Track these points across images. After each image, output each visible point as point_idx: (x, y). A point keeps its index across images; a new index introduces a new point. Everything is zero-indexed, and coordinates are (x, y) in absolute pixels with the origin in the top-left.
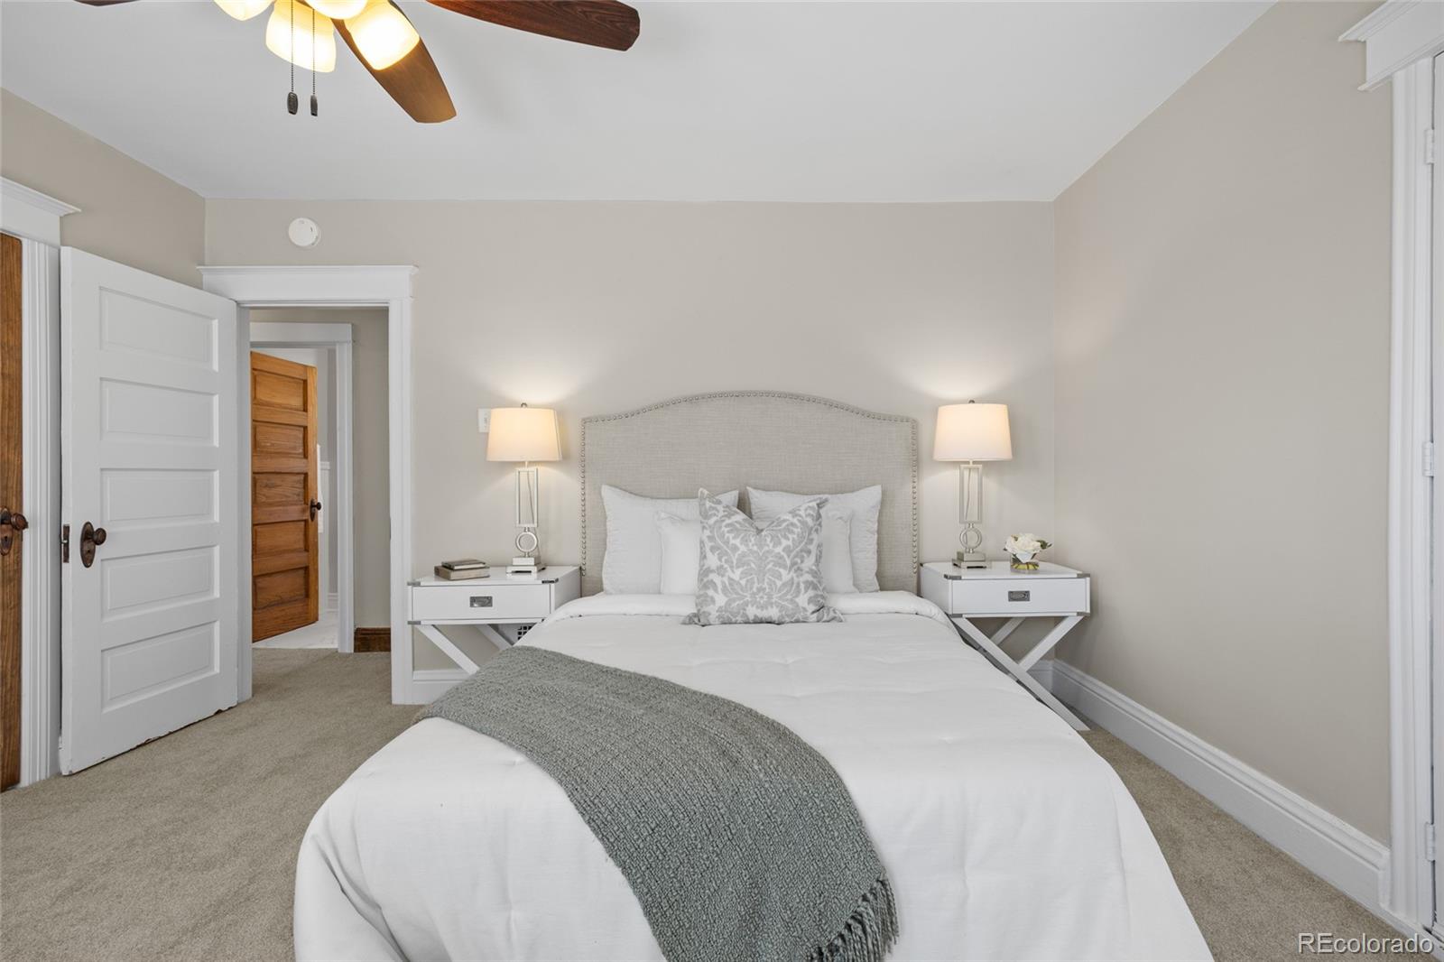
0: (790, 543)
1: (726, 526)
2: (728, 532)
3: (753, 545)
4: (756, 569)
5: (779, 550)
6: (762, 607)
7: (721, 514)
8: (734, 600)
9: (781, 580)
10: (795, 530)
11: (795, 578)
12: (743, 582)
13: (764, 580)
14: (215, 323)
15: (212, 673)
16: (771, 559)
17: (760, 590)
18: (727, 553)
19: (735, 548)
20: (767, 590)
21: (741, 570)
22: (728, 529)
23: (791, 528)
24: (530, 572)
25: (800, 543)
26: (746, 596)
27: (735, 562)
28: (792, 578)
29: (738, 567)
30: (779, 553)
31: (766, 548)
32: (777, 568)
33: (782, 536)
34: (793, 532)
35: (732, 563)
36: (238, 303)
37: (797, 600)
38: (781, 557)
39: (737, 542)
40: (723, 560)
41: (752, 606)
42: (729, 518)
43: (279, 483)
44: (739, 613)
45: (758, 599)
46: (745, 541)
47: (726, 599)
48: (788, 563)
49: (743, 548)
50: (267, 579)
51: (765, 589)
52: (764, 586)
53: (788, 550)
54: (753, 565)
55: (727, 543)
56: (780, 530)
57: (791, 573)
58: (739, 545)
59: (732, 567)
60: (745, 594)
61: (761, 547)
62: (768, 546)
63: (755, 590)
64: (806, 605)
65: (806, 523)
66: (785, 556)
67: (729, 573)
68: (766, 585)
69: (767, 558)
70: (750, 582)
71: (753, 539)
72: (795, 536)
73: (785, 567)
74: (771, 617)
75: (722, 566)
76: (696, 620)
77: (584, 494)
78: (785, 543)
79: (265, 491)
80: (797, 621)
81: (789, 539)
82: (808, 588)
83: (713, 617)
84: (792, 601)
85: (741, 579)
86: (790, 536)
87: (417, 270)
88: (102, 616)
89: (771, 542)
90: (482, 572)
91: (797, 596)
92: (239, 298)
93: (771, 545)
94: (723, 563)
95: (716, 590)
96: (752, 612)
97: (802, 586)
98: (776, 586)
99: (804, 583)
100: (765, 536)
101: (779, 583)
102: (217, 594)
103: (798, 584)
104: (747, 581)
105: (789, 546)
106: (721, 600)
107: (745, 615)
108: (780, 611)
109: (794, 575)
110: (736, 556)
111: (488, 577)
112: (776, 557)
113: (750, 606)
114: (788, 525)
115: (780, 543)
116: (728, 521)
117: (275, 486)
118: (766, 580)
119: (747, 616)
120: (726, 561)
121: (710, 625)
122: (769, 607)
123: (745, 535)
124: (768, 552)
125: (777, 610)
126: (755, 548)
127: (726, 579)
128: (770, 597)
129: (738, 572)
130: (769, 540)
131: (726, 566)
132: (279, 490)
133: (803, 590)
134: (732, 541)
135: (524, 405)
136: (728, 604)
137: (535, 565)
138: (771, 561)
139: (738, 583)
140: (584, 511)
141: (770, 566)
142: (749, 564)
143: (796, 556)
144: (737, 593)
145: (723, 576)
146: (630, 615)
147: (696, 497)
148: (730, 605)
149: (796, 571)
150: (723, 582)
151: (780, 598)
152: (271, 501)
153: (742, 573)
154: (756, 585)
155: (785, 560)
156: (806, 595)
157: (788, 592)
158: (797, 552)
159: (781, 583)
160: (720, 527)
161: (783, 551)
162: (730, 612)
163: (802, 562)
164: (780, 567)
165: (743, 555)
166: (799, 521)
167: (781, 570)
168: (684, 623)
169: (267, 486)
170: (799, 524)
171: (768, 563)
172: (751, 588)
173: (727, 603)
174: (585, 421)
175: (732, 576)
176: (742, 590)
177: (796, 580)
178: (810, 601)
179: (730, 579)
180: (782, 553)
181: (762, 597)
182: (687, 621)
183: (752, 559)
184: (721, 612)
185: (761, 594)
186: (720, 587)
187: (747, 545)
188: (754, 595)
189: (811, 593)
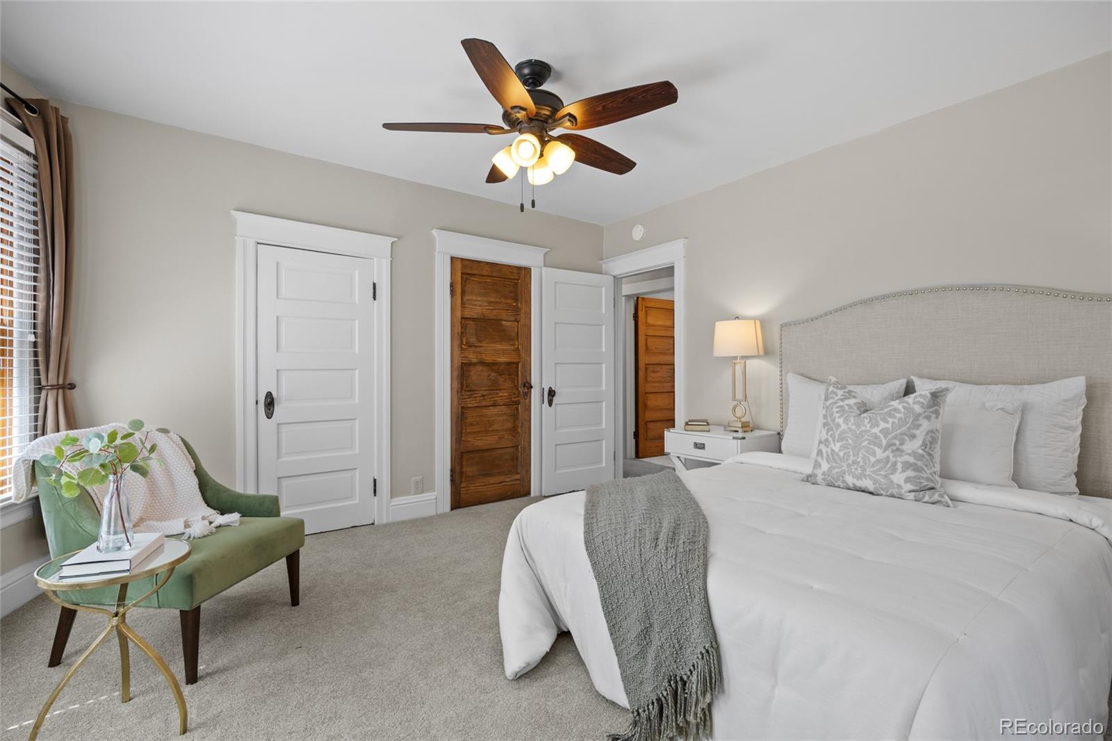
0: (889, 426)
1: (837, 408)
2: (837, 412)
3: (852, 425)
4: (852, 444)
5: (876, 430)
6: (858, 478)
7: (839, 397)
8: (834, 468)
9: (875, 457)
10: (898, 415)
11: (891, 458)
12: (841, 454)
13: (858, 454)
14: (604, 289)
15: (601, 466)
16: (866, 437)
17: (854, 462)
18: (832, 430)
19: (838, 426)
20: (861, 464)
21: (840, 444)
22: (837, 410)
23: (893, 413)
24: (737, 431)
25: (900, 427)
26: (843, 466)
27: (837, 437)
28: (888, 457)
29: (838, 441)
30: (875, 434)
31: (863, 428)
32: (872, 446)
33: (881, 418)
34: (894, 417)
35: (835, 437)
36: (614, 277)
37: (892, 477)
38: (877, 437)
39: (840, 421)
40: (829, 434)
41: (849, 475)
42: (843, 401)
43: (659, 369)
44: (839, 479)
45: (853, 470)
46: (846, 420)
47: (829, 466)
48: (884, 442)
49: (844, 426)
50: (652, 423)
51: (859, 462)
52: (858, 460)
53: (885, 432)
54: (850, 441)
55: (834, 420)
56: (880, 414)
57: (887, 453)
58: (841, 424)
59: (834, 441)
60: (843, 464)
61: (858, 426)
62: (866, 426)
63: (850, 462)
64: (902, 483)
65: (913, 409)
66: (882, 437)
67: (832, 445)
68: (860, 459)
69: (863, 437)
70: (847, 454)
71: (852, 420)
72: (896, 421)
73: (880, 446)
74: (866, 487)
75: (827, 439)
76: (810, 479)
77: (781, 380)
78: (883, 425)
79: (652, 375)
80: (893, 496)
81: (888, 422)
82: (908, 468)
83: (819, 478)
84: (886, 477)
85: (840, 451)
86: (890, 420)
87: (687, 240)
88: (556, 429)
89: (869, 423)
90: (706, 428)
91: (892, 474)
92: (615, 273)
93: (869, 426)
94: (829, 437)
95: (822, 457)
96: (850, 480)
97: (899, 466)
98: (870, 462)
99: (902, 463)
100: (864, 417)
101: (873, 459)
102: (604, 426)
103: (895, 464)
104: (845, 454)
105: (887, 429)
106: (825, 466)
107: (844, 482)
108: (874, 484)
109: (891, 455)
110: (838, 432)
111: (709, 431)
112: (872, 437)
113: (847, 474)
114: (890, 410)
115: (878, 425)
116: (841, 403)
117: (657, 372)
118: (860, 455)
119: (847, 483)
120: (831, 436)
121: (818, 484)
122: (864, 479)
123: (848, 416)
124: (864, 431)
125: (871, 482)
126: (854, 427)
127: (829, 450)
128: (864, 470)
129: (839, 444)
130: (866, 421)
131: (830, 439)
132: (659, 374)
133: (900, 470)
134: (837, 420)
135: (737, 318)
136: (830, 469)
137: (742, 427)
138: (868, 439)
139: (838, 454)
140: (781, 392)
141: (866, 443)
142: (847, 441)
143: (895, 438)
144: (837, 463)
145: (828, 447)
146: (775, 468)
147: (826, 383)
148: (831, 471)
149: (893, 451)
150: (827, 452)
151: (874, 472)
152: (654, 380)
153: (841, 446)
154: (851, 458)
155: (881, 441)
156: (904, 474)
157: (882, 468)
158: (896, 435)
159: (875, 459)
160: (832, 408)
161: (880, 432)
162: (832, 477)
163: (902, 444)
164: (874, 446)
165: (844, 432)
166: (904, 407)
167: (876, 449)
168: (803, 480)
169: (652, 371)
170: (903, 410)
171: (865, 440)
172: (847, 460)
173: (828, 470)
174: (782, 326)
175: (834, 448)
176: (840, 460)
177: (892, 459)
178: (907, 480)
179: (832, 450)
180: (879, 434)
181: (856, 469)
182: (805, 479)
183: (850, 435)
184: (825, 475)
185: (855, 466)
186: (825, 455)
187: (847, 424)
188: (849, 466)
189: (910, 473)
